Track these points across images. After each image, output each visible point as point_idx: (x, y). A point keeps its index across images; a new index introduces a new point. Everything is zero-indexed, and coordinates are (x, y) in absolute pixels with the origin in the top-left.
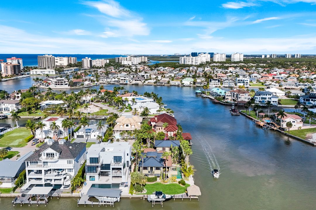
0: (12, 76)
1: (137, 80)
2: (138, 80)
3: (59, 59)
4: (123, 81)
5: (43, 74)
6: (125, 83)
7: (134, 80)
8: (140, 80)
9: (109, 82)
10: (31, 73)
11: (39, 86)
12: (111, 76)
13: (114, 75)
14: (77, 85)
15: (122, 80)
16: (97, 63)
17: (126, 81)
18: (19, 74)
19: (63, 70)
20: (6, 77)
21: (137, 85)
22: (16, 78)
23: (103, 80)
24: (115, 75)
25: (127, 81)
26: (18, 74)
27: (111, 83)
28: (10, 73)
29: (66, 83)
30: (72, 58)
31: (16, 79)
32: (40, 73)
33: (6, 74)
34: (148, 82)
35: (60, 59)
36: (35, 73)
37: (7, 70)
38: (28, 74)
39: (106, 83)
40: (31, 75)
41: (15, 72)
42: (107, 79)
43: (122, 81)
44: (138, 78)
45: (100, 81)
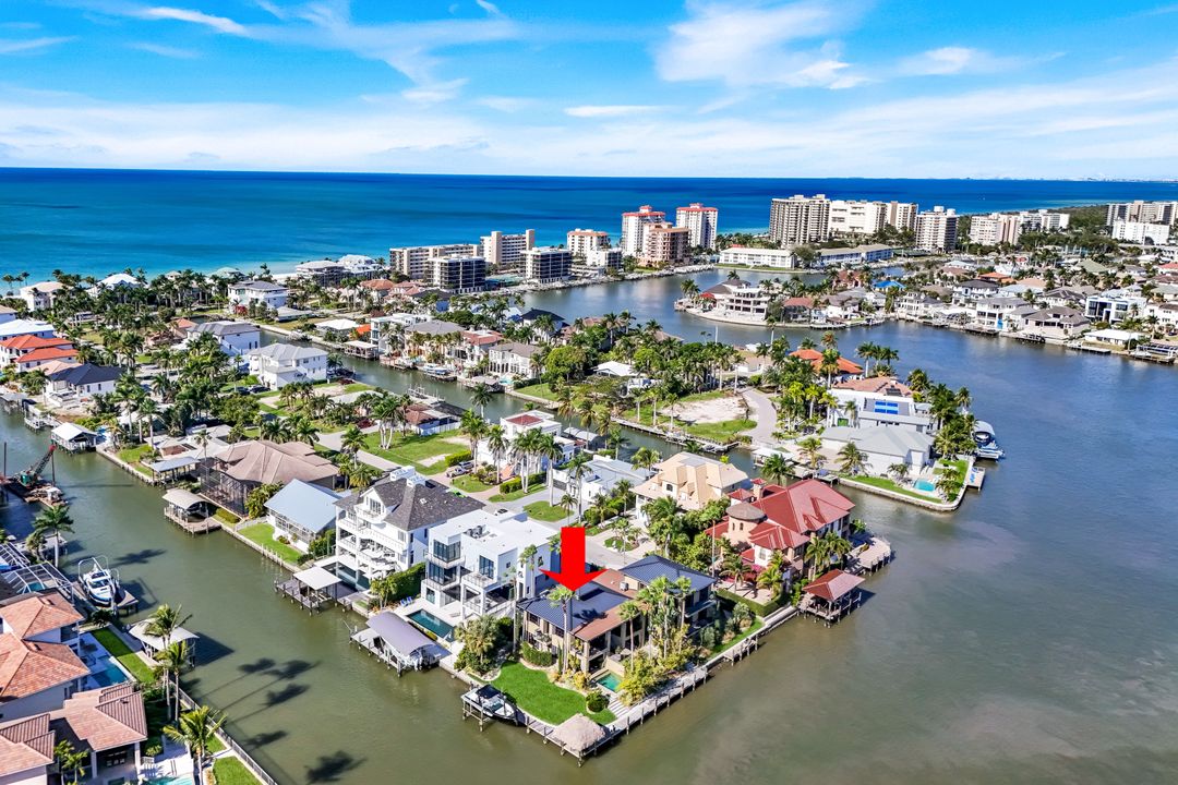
0: (662, 265)
1: (1047, 324)
2: (1053, 324)
3: (850, 210)
4: (986, 319)
5: (752, 265)
6: (986, 328)
7: (1032, 323)
8: (1061, 325)
9: (931, 318)
10: (722, 261)
11: (688, 307)
12: (960, 293)
13: (975, 291)
14: (795, 317)
15: (982, 314)
16: (986, 228)
17: (996, 320)
18: (686, 260)
19: (820, 254)
20: (650, 266)
21: (1038, 343)
22: (667, 272)
23: (910, 308)
24: (980, 291)
25: (1000, 324)
26: (681, 261)
27: (935, 322)
28: (660, 255)
29: (763, 306)
30: (899, 205)
31: (666, 275)
32: (747, 262)
33: (650, 258)
34: (1099, 339)
35: (854, 211)
36: (731, 260)
37: (653, 246)
38: (713, 261)
39: (917, 319)
40: (722, 265)
41: (673, 255)
42: (926, 306)
43: (982, 318)
44: (1056, 316)
45: (899, 310)
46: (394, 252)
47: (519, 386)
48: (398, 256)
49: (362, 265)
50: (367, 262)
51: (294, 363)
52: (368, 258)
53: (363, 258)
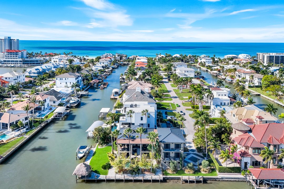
46: (258, 54)
47: (250, 87)
48: (259, 55)
49: (245, 56)
50: (247, 56)
51: (184, 72)
52: (247, 55)
53: (245, 55)
